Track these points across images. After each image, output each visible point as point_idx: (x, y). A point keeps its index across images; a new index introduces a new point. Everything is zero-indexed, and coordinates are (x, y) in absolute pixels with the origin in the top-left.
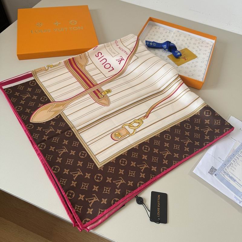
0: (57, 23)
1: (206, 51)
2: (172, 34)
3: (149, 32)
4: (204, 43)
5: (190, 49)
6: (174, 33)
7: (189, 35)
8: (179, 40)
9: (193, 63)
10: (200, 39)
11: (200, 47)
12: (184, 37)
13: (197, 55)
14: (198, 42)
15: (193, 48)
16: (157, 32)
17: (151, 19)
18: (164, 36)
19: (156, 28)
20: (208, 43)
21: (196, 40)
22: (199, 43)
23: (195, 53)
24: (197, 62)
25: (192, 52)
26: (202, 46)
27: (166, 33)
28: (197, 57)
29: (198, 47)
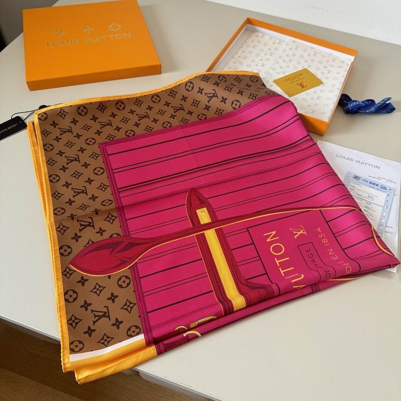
0: (88, 29)
1: (338, 73)
2: (284, 46)
3: (246, 42)
4: (336, 60)
5: (312, 70)
6: (287, 44)
7: (312, 48)
8: (294, 55)
9: (315, 92)
10: (330, 55)
11: (329, 68)
12: (304, 50)
13: (323, 80)
14: (326, 59)
15: (318, 69)
16: (259, 42)
17: (249, 21)
18: (270, 49)
19: (257, 36)
20: (343, 62)
21: (323, 56)
22: (328, 61)
23: (319, 76)
24: (322, 91)
25: (315, 74)
26: (332, 66)
27: (274, 43)
28: (323, 83)
29: (325, 67)
